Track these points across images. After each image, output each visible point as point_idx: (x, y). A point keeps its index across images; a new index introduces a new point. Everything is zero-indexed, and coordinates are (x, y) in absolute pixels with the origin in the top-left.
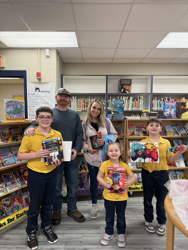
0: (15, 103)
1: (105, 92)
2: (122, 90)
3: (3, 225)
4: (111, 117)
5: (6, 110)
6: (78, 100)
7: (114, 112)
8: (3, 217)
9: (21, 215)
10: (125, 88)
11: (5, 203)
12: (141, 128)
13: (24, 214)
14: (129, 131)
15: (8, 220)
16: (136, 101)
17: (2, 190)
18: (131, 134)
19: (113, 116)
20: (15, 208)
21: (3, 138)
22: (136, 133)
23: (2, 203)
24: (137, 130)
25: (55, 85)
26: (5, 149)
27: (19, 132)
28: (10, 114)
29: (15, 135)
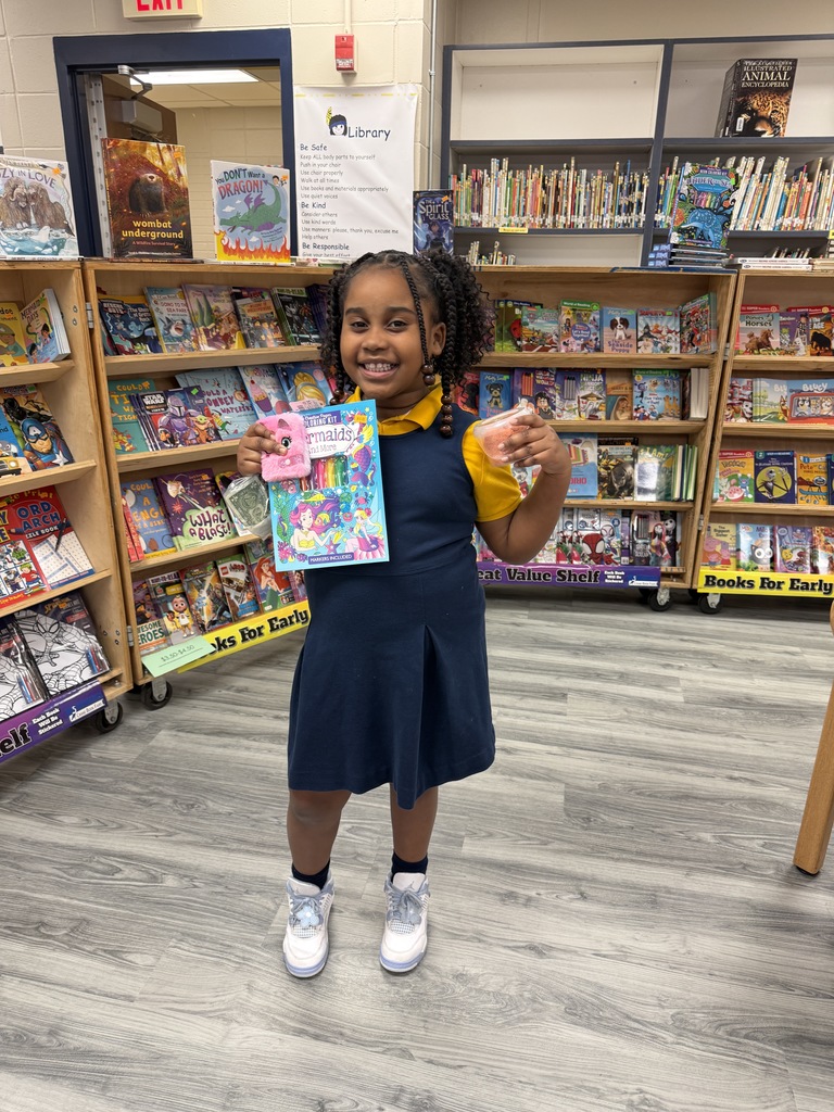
0: (252, 179)
1: (652, 135)
2: (741, 121)
3: (228, 644)
4: (665, 255)
5: (220, 213)
6: (514, 176)
7: (681, 231)
8: (225, 622)
9: (285, 623)
10: (756, 112)
11: (231, 575)
12: (807, 319)
13: (294, 620)
14: (746, 330)
15: (242, 631)
16: (806, 179)
17: (220, 529)
18: (753, 344)
19: (673, 254)
20: (264, 596)
21: (212, 330)
22: (775, 341)
23: (221, 575)
24: (785, 326)
25: (415, 100)
26: (220, 377)
27: (271, 311)
28: (234, 228)
29: (256, 324)
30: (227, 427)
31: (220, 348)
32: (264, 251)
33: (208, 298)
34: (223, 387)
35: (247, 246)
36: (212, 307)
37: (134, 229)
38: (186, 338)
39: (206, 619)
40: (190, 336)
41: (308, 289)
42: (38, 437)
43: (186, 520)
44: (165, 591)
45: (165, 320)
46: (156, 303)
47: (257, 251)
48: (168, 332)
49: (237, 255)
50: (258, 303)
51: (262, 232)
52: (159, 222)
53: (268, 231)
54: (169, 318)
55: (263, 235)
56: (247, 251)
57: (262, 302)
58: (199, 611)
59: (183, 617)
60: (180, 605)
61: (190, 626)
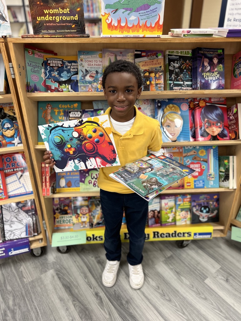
3: (98, 239)
27: (160, 66)
28: (116, 10)
29: (145, 74)
32: (140, 27)
33: (118, 57)
35: (127, 23)
37: (45, 15)
38: (94, 81)
39: (95, 221)
40: (98, 81)
41: (194, 51)
42: (8, 128)
43: (89, 175)
45: (84, 71)
46: (82, 60)
47: (135, 27)
48: (84, 78)
49: (118, 30)
50: (152, 60)
51: (140, 12)
52: (61, 9)
53: (145, 11)
54: (88, 69)
55: (140, 14)
56: (126, 27)
57: (155, 60)
58: (93, 216)
59: (84, 217)
60: (84, 211)
61: (86, 223)
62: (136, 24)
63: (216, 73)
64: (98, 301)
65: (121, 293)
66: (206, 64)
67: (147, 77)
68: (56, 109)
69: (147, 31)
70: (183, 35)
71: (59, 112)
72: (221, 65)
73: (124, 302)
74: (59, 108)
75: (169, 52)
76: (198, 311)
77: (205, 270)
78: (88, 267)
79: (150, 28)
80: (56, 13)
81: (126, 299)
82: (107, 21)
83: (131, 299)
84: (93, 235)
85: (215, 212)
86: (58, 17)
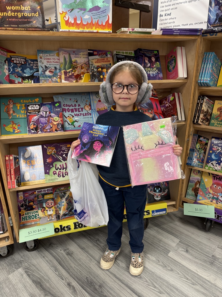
3: (66, 229)
15: (75, 223)
21: (69, 72)
26: (78, 98)
27: (110, 63)
28: (72, 10)
29: (98, 70)
30: (75, 123)
31: (72, 82)
32: (93, 25)
33: (71, 56)
34: (79, 103)
35: (82, 21)
36: (73, 60)
37: (7, 11)
38: (54, 76)
39: (62, 212)
40: (58, 75)
41: (136, 52)
43: (53, 166)
44: (43, 197)
45: (44, 67)
46: (41, 58)
47: (89, 24)
48: (45, 73)
49: (75, 27)
50: (103, 58)
51: (92, 12)
52: (22, 6)
53: (97, 12)
54: (47, 66)
55: (93, 14)
56: (81, 24)
57: (105, 58)
58: (59, 208)
59: (50, 211)
60: (50, 204)
61: (52, 216)
62: (90, 22)
63: (155, 69)
64: (71, 291)
65: (93, 279)
66: (147, 61)
67: (101, 72)
68: (18, 104)
69: (99, 29)
70: (128, 32)
71: (21, 107)
72: (158, 63)
73: (97, 287)
74: (20, 103)
75: (116, 52)
76: (167, 282)
77: (167, 245)
78: (57, 260)
79: (102, 26)
80: (18, 9)
81: (99, 284)
82: (65, 18)
83: (104, 282)
84: (61, 226)
85: (166, 191)
86: (20, 13)
